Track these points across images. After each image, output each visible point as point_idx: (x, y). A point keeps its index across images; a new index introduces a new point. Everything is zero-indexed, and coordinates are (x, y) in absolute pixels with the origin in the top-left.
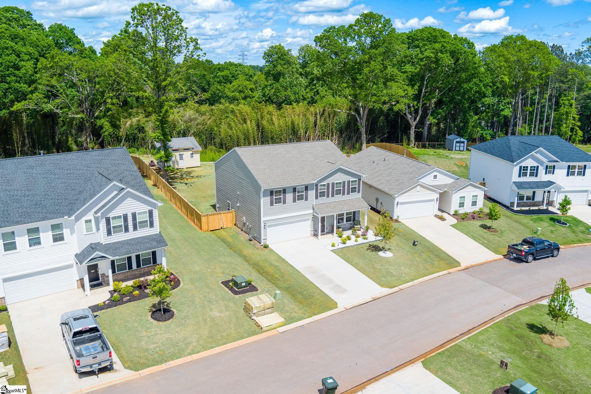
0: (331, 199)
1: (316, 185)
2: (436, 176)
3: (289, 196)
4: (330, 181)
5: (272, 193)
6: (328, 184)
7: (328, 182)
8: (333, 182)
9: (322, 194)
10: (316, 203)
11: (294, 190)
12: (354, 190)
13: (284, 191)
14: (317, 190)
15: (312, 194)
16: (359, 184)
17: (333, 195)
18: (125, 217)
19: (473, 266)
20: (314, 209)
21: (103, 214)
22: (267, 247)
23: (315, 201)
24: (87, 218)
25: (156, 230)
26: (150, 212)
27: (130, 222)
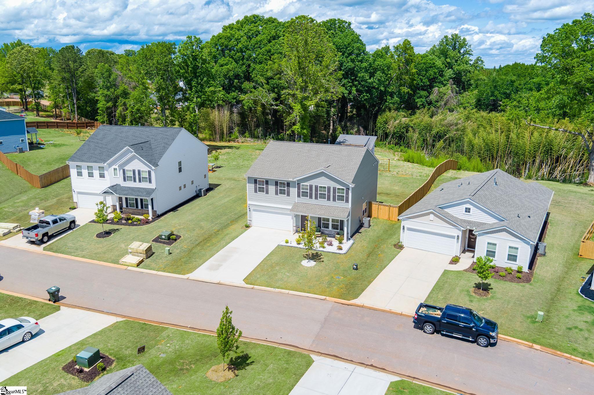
0: (313, 201)
1: (298, 184)
2: (469, 209)
3: (272, 188)
4: (314, 182)
5: (255, 181)
6: (311, 187)
7: (311, 184)
8: (317, 185)
9: (305, 194)
10: (298, 201)
11: (276, 183)
12: (341, 198)
13: (267, 182)
14: (299, 189)
15: (294, 191)
16: (347, 193)
17: (316, 198)
18: (134, 172)
19: (362, 306)
20: (295, 206)
21: (121, 166)
22: (248, 227)
23: (297, 199)
24: (114, 167)
25: (153, 186)
26: (149, 173)
27: (137, 176)
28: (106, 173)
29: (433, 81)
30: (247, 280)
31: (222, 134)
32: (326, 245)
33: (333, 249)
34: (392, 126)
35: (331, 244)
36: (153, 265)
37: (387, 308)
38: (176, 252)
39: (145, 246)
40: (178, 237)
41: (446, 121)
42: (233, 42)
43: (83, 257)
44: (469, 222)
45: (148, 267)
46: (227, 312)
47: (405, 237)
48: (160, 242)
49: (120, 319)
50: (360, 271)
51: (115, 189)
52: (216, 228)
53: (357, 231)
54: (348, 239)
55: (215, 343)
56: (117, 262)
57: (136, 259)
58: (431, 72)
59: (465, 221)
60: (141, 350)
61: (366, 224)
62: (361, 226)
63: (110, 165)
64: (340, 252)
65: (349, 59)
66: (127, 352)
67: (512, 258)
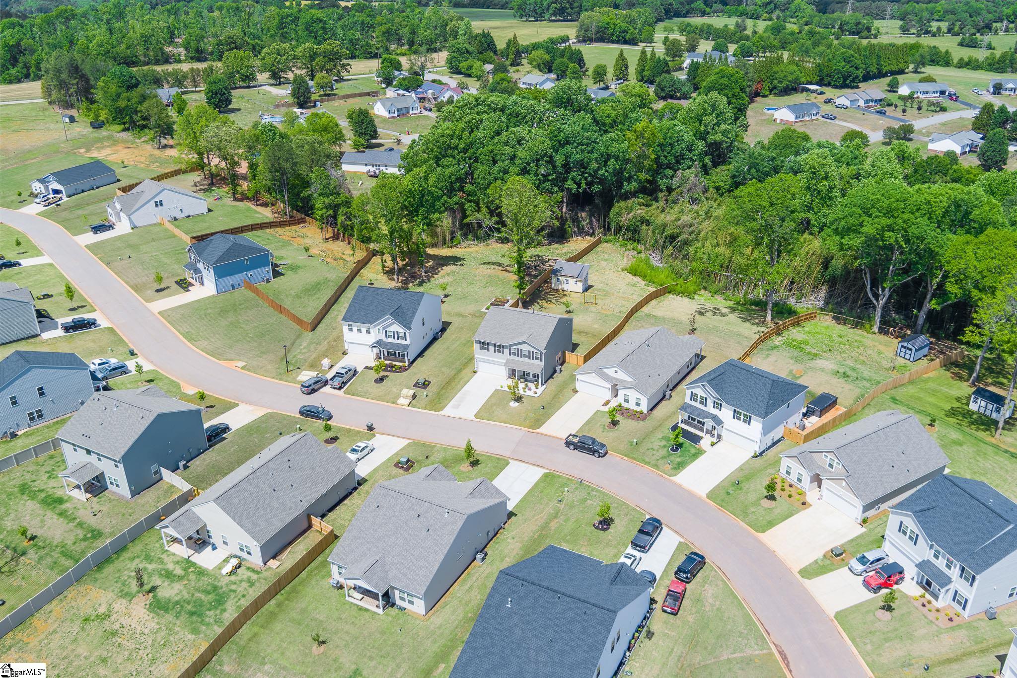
0: (519, 359)
1: (509, 347)
2: (617, 371)
3: (491, 348)
4: (520, 347)
5: (480, 342)
6: (518, 349)
8: (522, 348)
9: (514, 354)
11: (495, 345)
12: (537, 358)
13: (488, 344)
14: (510, 350)
15: (506, 351)
16: (541, 356)
17: (521, 357)
18: (394, 332)
19: (541, 434)
20: (508, 360)
21: (384, 328)
22: (475, 372)
23: (509, 357)
24: (379, 327)
25: (408, 342)
26: (405, 334)
27: (395, 335)
28: (371, 331)
29: (679, 159)
30: (476, 416)
31: (444, 239)
32: (526, 390)
33: (530, 393)
34: (626, 219)
35: (530, 389)
36: (418, 405)
37: (555, 435)
38: (430, 394)
39: (411, 392)
40: (430, 382)
41: (680, 222)
42: (454, 142)
43: (372, 399)
44: (617, 379)
45: (414, 406)
46: (469, 442)
47: (579, 386)
48: (418, 387)
49: (410, 441)
50: (545, 410)
51: (379, 343)
52: (453, 373)
53: (551, 377)
54: (542, 385)
55: (464, 454)
56: (395, 403)
57: (407, 401)
58: (678, 148)
59: (614, 378)
60: (427, 457)
61: (558, 371)
62: (555, 372)
63: (375, 326)
64: (536, 395)
65: (578, 149)
66: (420, 458)
67: (638, 404)
